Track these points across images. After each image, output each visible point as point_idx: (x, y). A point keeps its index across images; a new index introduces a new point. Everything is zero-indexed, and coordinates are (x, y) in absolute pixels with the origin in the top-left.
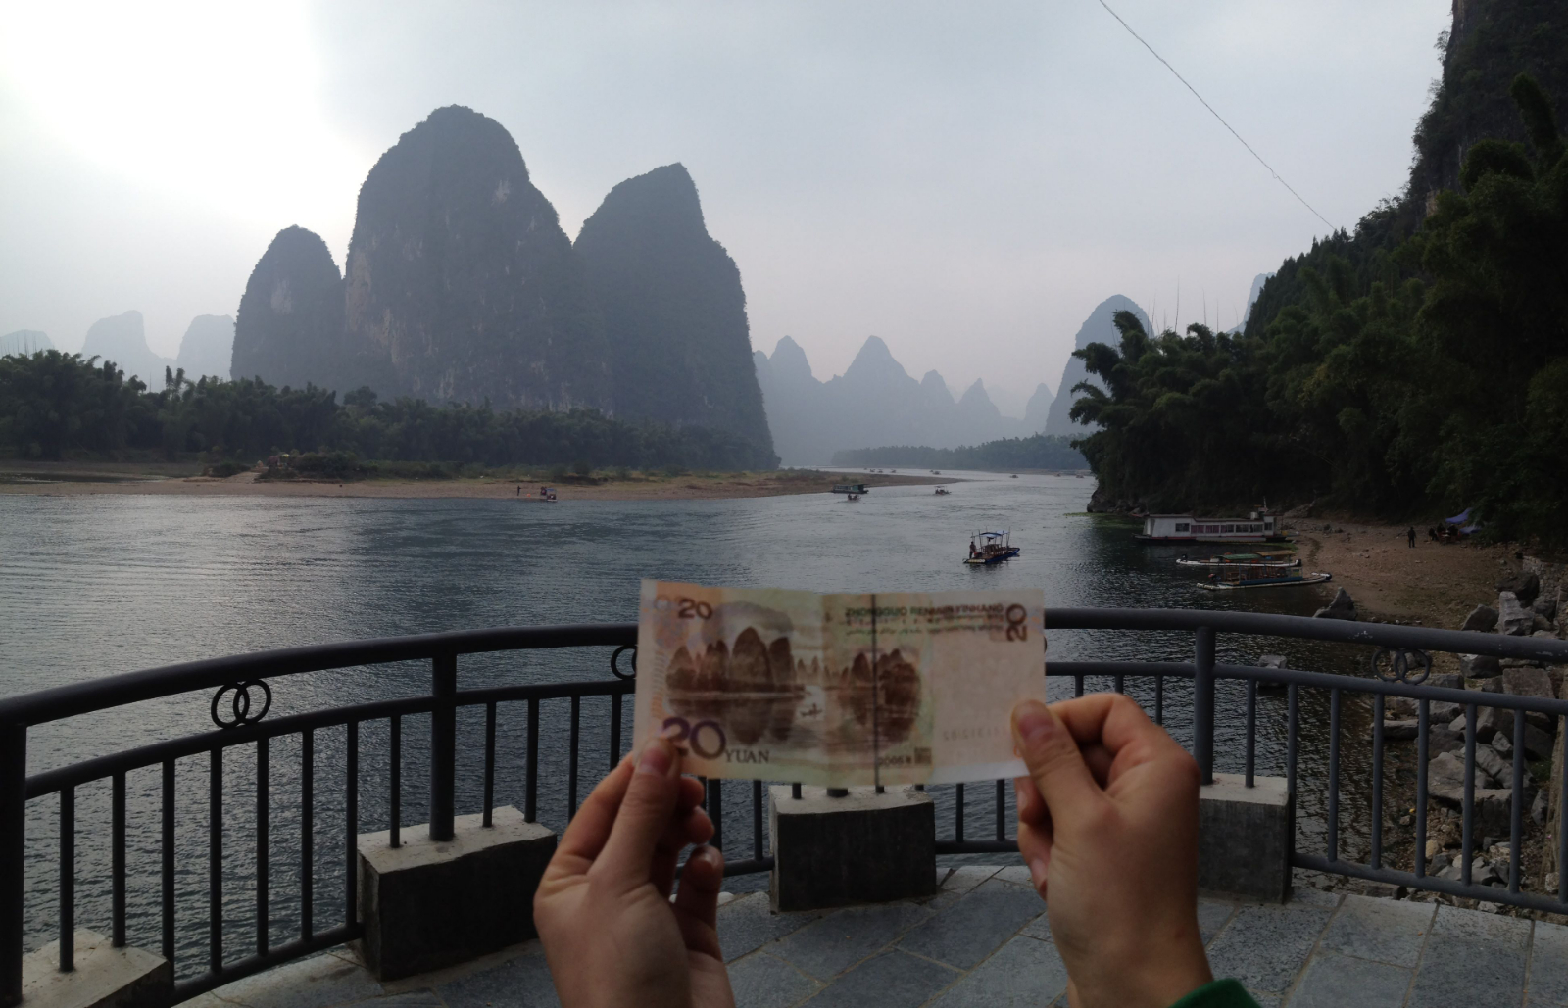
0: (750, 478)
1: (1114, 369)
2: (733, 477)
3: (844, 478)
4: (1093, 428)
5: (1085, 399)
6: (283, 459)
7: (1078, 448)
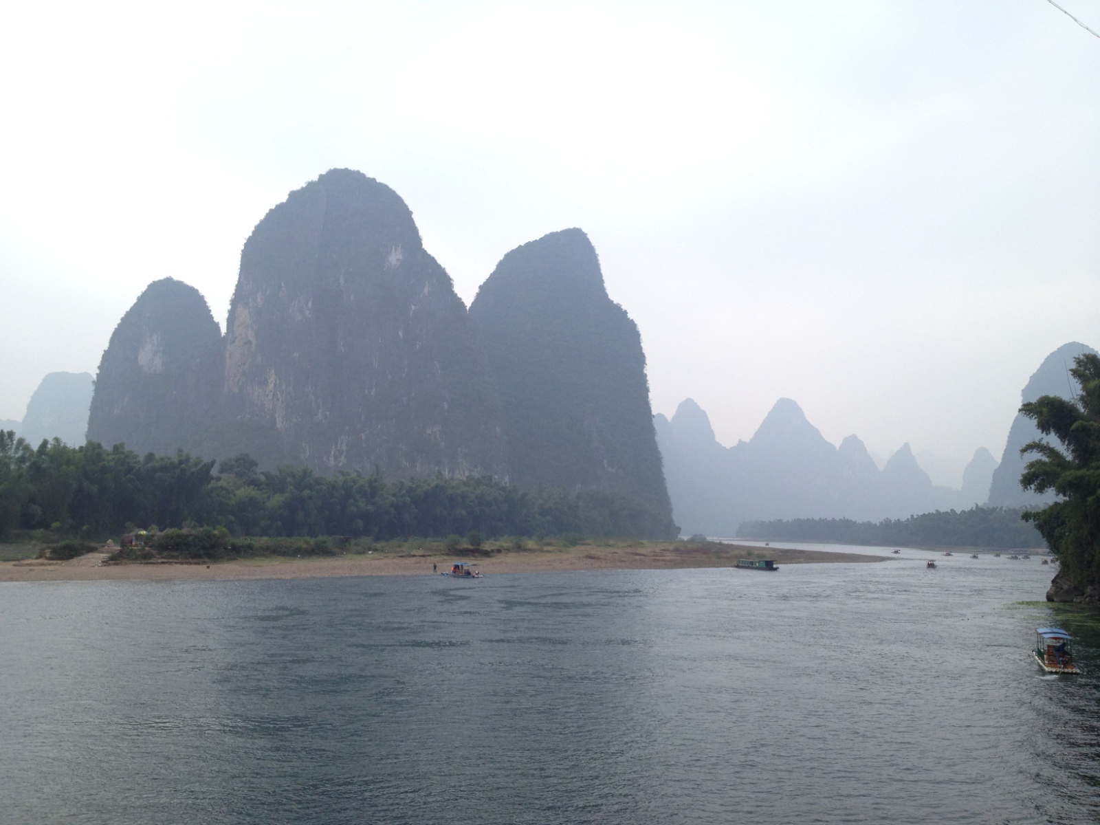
0: (648, 548)
1: (1074, 427)
2: (630, 546)
3: (749, 552)
4: (1050, 497)
5: (1039, 462)
6: (138, 537)
7: (1031, 521)
